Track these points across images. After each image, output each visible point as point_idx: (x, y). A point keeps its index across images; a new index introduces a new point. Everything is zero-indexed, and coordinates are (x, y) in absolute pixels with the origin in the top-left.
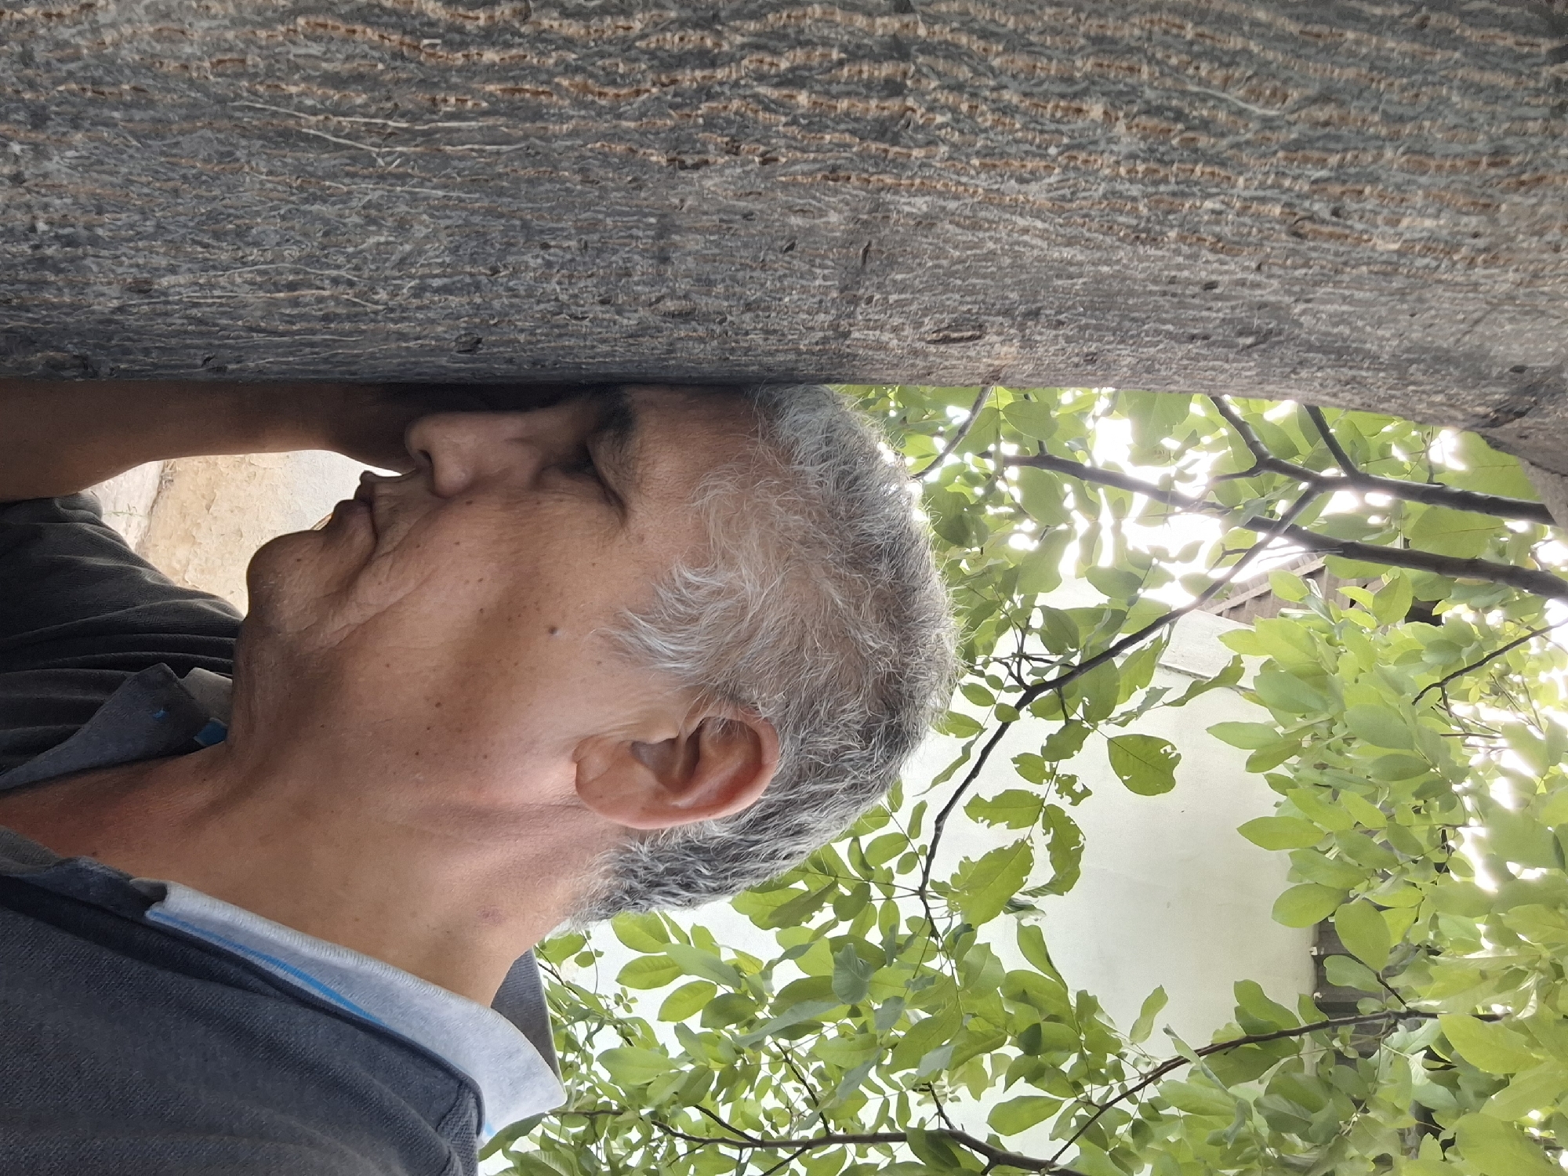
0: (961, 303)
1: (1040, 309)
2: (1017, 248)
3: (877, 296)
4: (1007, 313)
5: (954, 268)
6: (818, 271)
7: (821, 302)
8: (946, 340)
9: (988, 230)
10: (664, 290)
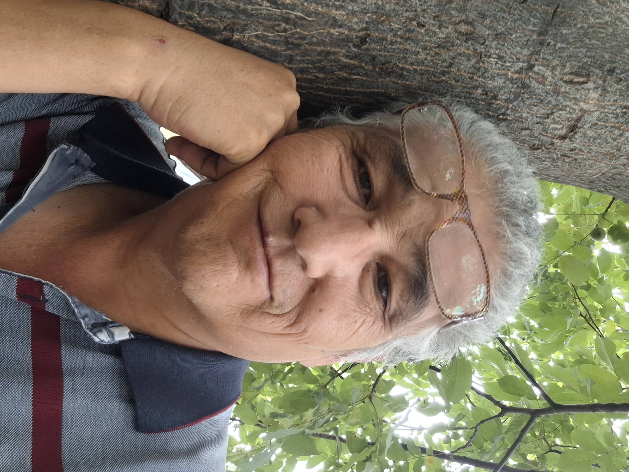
0: (586, 56)
1: (615, 68)
2: (617, 22)
3: (552, 43)
4: (601, 67)
5: (588, 31)
6: (532, 19)
7: (528, 41)
8: (571, 82)
9: (608, 7)
10: (464, 17)
